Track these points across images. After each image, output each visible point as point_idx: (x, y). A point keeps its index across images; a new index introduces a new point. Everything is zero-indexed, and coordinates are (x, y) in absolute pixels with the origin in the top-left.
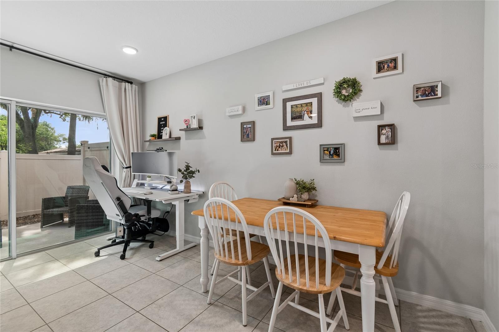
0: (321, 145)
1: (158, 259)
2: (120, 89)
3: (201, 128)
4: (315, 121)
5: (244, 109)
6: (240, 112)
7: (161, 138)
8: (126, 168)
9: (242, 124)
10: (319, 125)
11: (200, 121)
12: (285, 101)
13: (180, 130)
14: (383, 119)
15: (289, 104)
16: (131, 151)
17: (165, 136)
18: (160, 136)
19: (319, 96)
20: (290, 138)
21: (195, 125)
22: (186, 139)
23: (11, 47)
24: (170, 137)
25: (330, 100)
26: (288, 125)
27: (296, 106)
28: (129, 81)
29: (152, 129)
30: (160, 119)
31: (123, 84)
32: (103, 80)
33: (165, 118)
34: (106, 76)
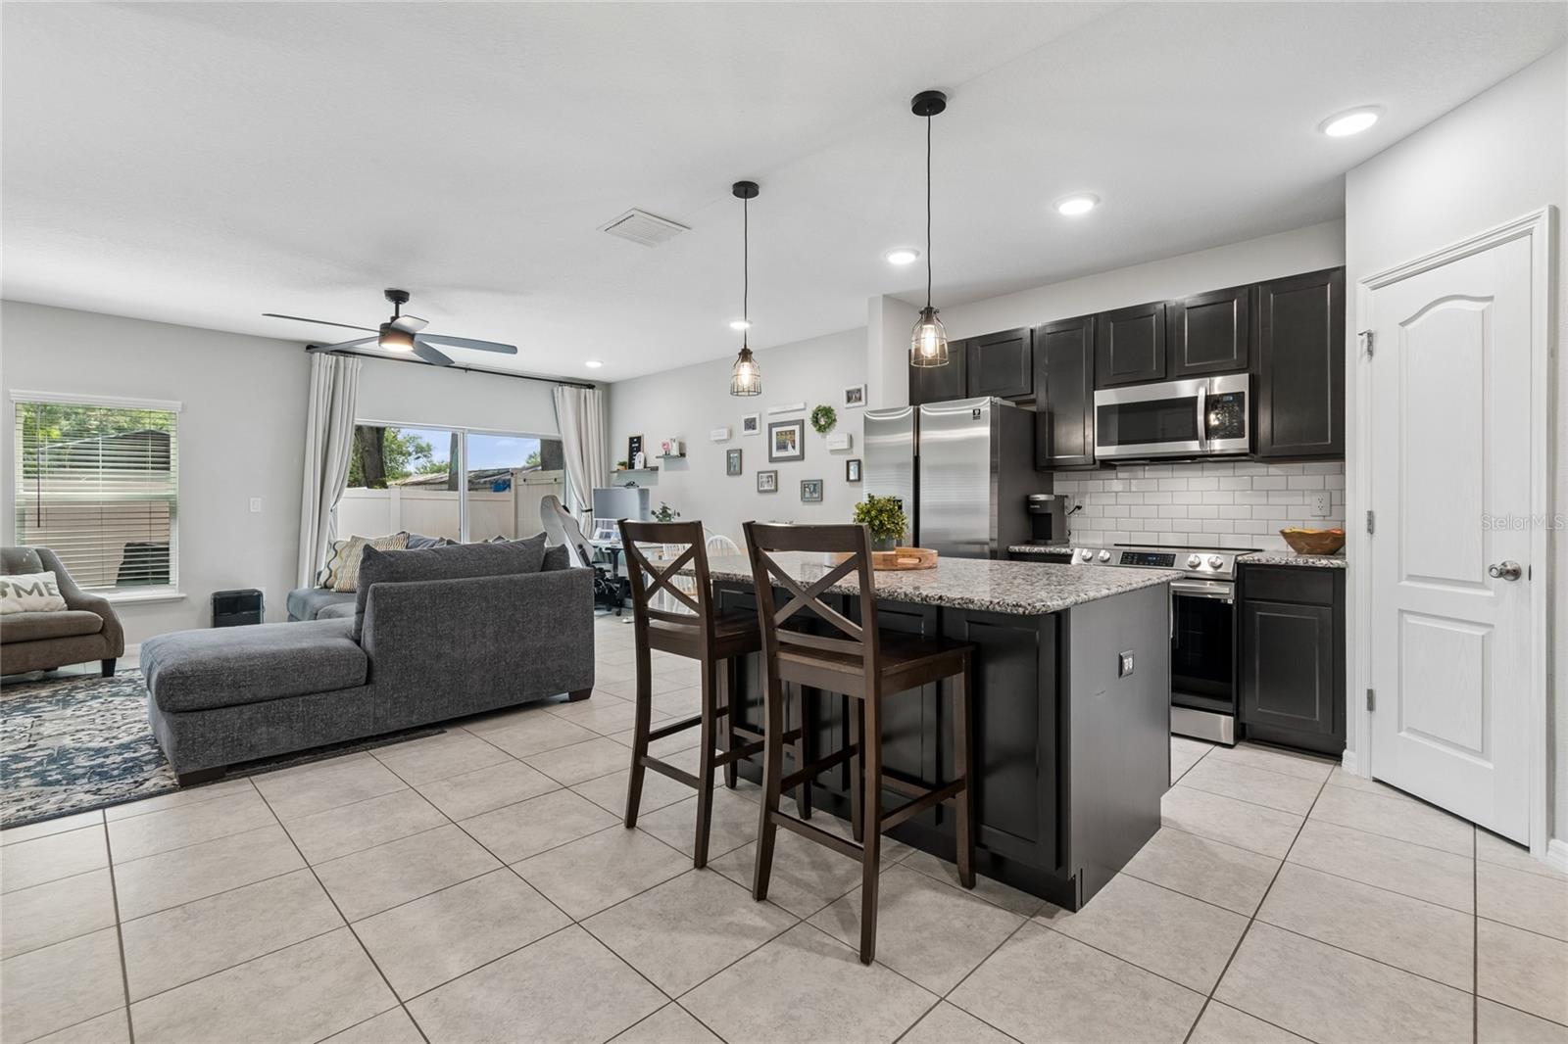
0: (802, 482)
1: (625, 621)
2: (579, 397)
3: (682, 455)
4: (797, 452)
5: (731, 433)
6: (725, 437)
7: (633, 468)
8: (587, 511)
9: (729, 452)
10: (801, 457)
11: (682, 446)
12: (771, 426)
13: (657, 457)
14: (852, 453)
15: (775, 430)
16: (593, 487)
17: (639, 465)
18: (631, 466)
19: (802, 423)
20: (776, 472)
21: (675, 452)
22: (666, 469)
23: (467, 369)
24: (645, 467)
25: (810, 428)
26: (774, 455)
27: (781, 432)
28: (591, 386)
29: (621, 453)
30: (631, 440)
31: (583, 390)
32: (558, 390)
33: (639, 439)
34: (562, 382)
